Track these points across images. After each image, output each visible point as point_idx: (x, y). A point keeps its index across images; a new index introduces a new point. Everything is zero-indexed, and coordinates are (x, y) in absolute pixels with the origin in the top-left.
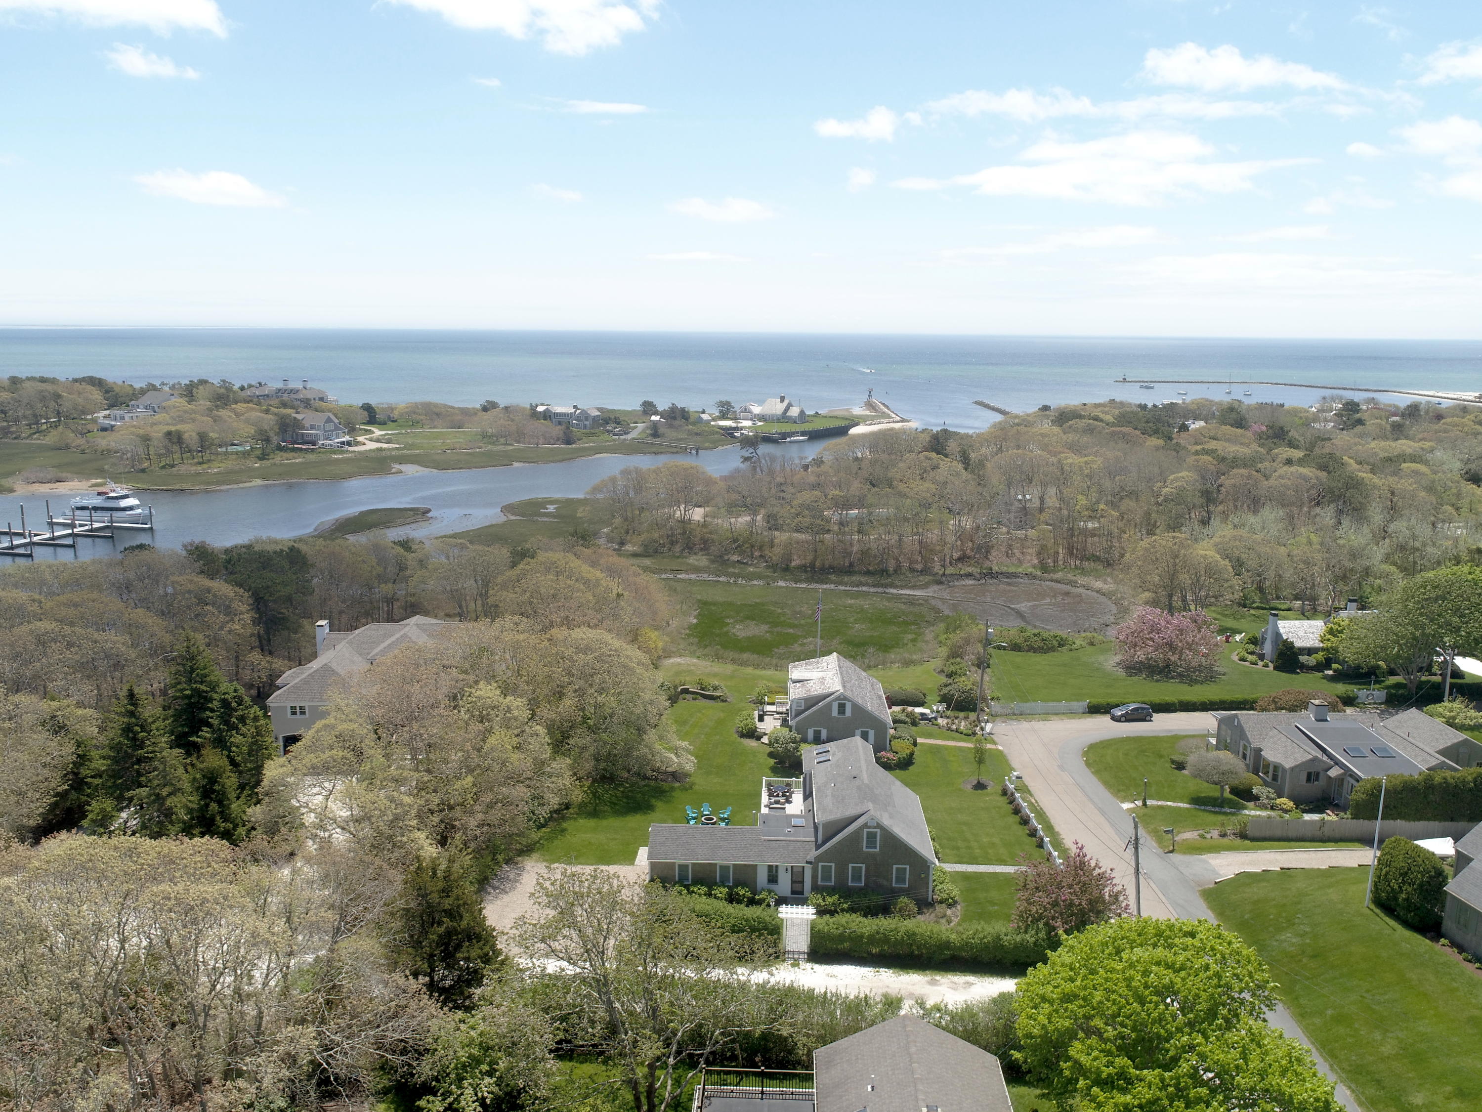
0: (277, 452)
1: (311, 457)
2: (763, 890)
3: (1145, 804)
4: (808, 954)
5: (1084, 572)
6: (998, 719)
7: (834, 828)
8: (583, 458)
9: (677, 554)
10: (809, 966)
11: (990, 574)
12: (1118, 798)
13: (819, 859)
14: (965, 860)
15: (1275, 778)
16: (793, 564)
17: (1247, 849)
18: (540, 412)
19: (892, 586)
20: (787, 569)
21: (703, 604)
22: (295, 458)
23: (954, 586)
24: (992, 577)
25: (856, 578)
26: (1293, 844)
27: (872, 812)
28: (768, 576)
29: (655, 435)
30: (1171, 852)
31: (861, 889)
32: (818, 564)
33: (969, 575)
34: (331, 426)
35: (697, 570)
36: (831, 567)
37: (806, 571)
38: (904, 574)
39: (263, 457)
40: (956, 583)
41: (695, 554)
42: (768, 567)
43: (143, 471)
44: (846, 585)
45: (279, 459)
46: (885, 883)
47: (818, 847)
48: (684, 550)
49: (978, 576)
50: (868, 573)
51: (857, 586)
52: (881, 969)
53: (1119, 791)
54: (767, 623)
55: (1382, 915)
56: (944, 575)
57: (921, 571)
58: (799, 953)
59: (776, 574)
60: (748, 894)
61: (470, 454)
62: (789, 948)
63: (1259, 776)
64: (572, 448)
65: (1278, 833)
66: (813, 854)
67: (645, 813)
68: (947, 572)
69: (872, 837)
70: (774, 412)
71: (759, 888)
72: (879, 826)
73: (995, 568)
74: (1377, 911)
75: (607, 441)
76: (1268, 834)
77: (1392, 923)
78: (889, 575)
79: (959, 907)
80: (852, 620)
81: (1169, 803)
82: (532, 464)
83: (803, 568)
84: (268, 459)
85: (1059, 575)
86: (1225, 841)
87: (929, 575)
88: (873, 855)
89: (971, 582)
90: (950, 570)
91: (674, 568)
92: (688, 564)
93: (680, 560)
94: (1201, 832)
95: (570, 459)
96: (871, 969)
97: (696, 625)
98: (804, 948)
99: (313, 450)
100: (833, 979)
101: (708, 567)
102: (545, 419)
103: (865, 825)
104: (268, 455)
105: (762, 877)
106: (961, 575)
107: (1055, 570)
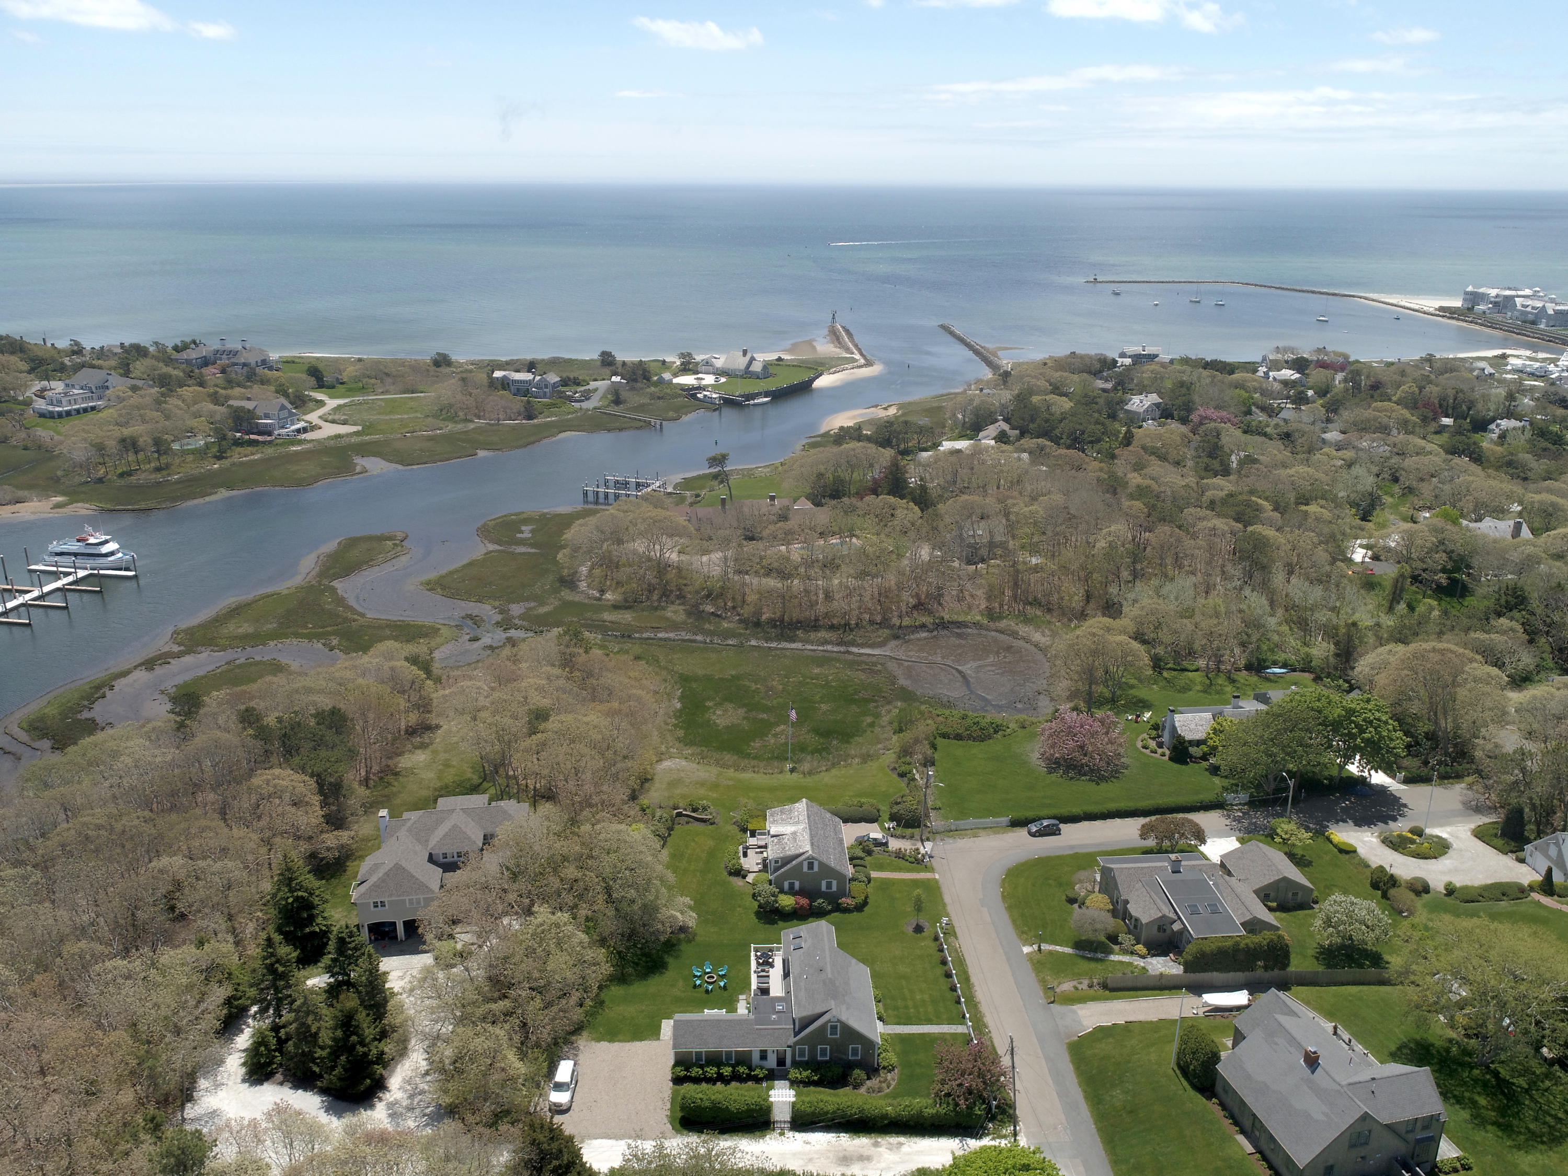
0: (233, 448)
1: (270, 451)
2: (757, 1067)
3: (1040, 950)
4: (790, 1122)
5: (1027, 620)
6: (938, 836)
7: (806, 1022)
8: (546, 441)
9: (656, 604)
10: (791, 1134)
11: (942, 625)
12: (1021, 939)
13: (796, 1043)
14: (902, 1021)
15: (1136, 927)
16: (764, 617)
17: (1107, 999)
18: (497, 378)
19: (853, 643)
20: (757, 624)
21: (684, 680)
22: (253, 454)
23: (909, 640)
24: (944, 628)
25: (822, 634)
26: (1139, 993)
27: (834, 1012)
28: (741, 634)
29: (617, 401)
30: (1052, 1002)
31: (827, 1062)
32: (786, 618)
33: (923, 626)
34: (285, 413)
35: (675, 627)
36: (799, 622)
37: (775, 626)
38: (864, 628)
39: (219, 457)
40: (912, 637)
41: (673, 603)
42: (740, 621)
43: (100, 481)
44: (812, 643)
45: (237, 456)
46: (844, 1057)
47: (796, 1035)
48: (661, 598)
49: (931, 627)
50: (832, 627)
51: (823, 644)
52: (842, 1135)
53: (1023, 933)
54: (745, 705)
55: (1180, 1076)
56: (900, 627)
57: (880, 624)
58: (785, 1122)
59: (748, 632)
60: (747, 1071)
61: (430, 439)
62: (777, 1119)
63: (1125, 922)
64: (534, 426)
65: (1130, 984)
66: (792, 1040)
67: (661, 973)
68: (904, 624)
69: (834, 1028)
70: (736, 367)
71: (754, 1066)
72: (839, 1021)
73: (947, 617)
74: (1178, 1072)
75: (569, 413)
76: (1122, 985)
77: (1185, 1083)
78: (851, 630)
79: (896, 1070)
80: (817, 698)
81: (1058, 948)
82: (497, 452)
83: (772, 623)
84: (226, 458)
85: (1003, 624)
86: (1092, 992)
87: (887, 628)
88: (834, 1039)
89: (924, 635)
90: (906, 621)
91: (654, 625)
92: (667, 619)
93: (658, 613)
94: (1075, 983)
95: (533, 443)
96: (833, 1135)
97: (680, 711)
98: (788, 1117)
99: (270, 442)
100: (808, 1146)
101: (684, 623)
102: (504, 388)
103: (829, 1021)
104: (225, 452)
105: (756, 1057)
106: (916, 627)
107: (1000, 618)
